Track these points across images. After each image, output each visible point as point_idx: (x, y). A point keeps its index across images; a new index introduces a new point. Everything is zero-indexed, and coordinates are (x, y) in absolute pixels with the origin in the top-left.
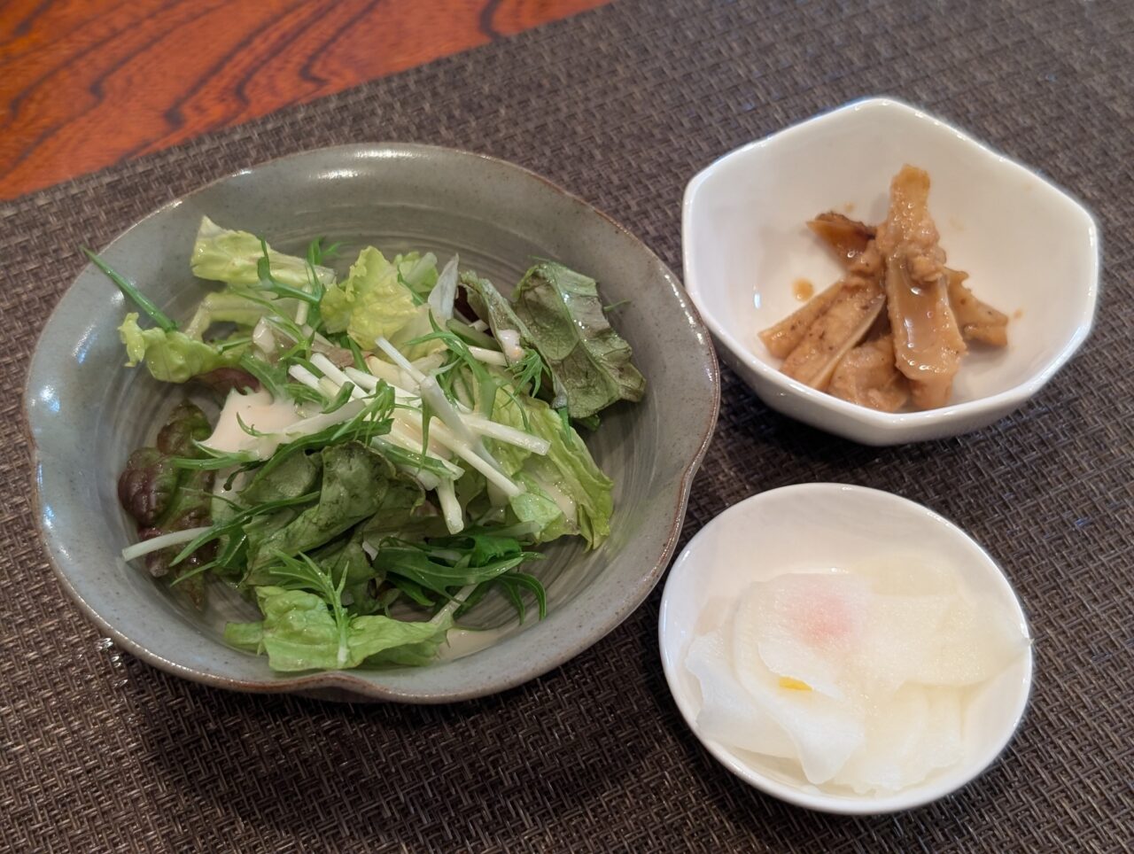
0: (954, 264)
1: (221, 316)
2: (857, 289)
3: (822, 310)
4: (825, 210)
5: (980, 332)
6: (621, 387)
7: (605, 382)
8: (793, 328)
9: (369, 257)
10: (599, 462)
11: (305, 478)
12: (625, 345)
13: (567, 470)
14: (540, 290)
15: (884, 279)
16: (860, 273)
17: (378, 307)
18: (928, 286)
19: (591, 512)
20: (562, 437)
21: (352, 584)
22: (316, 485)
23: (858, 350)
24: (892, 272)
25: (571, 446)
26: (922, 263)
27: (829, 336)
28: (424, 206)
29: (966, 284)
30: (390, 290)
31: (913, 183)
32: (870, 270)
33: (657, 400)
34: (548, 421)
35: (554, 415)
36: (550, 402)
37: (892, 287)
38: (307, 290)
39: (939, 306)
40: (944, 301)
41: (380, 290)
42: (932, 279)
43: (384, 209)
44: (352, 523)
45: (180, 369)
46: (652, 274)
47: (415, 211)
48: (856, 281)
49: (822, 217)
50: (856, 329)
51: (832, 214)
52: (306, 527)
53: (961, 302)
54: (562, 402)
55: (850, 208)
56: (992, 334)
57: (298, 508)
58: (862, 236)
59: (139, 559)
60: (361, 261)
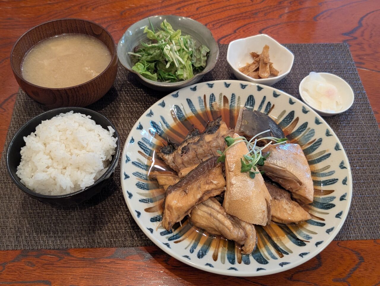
0: (271, 61)
2: (255, 63)
3: (249, 66)
4: (253, 52)
5: (273, 73)
8: (244, 69)
15: (259, 62)
16: (256, 61)
18: (266, 64)
23: (253, 72)
24: (261, 61)
26: (265, 60)
27: (249, 70)
29: (272, 65)
31: (266, 48)
32: (257, 61)
37: (260, 64)
39: (267, 67)
40: (268, 66)
42: (267, 62)
48: (255, 62)
49: (252, 53)
50: (253, 69)
51: (254, 53)
53: (271, 67)
55: (257, 52)
56: (275, 73)
58: (258, 56)
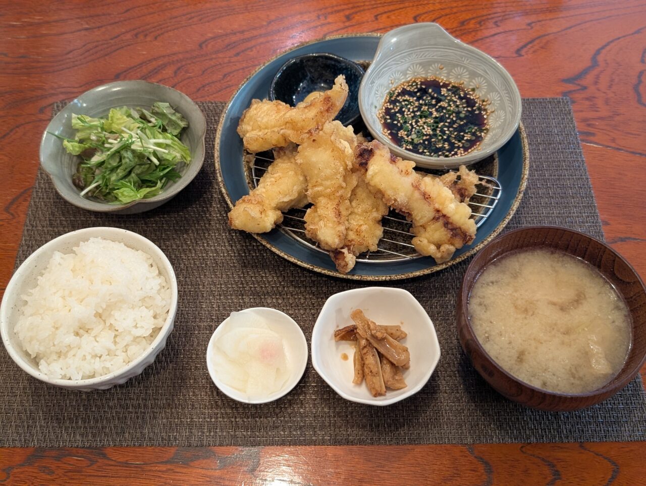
1: (81, 138)
6: (183, 124)
7: (178, 125)
8: (359, 373)
9: (112, 111)
10: (183, 144)
11: (118, 160)
12: (180, 115)
13: (176, 147)
14: (156, 109)
17: (118, 122)
19: (185, 155)
20: (172, 139)
21: (135, 183)
22: (121, 160)
25: (175, 141)
28: (120, 97)
30: (120, 117)
33: (192, 126)
34: (167, 136)
35: (168, 135)
36: (167, 132)
38: (99, 125)
41: (118, 118)
43: (111, 100)
44: (132, 167)
45: (78, 151)
46: (181, 97)
47: (119, 99)
52: (121, 172)
54: (169, 131)
57: (118, 167)
59: (85, 195)
60: (111, 113)
